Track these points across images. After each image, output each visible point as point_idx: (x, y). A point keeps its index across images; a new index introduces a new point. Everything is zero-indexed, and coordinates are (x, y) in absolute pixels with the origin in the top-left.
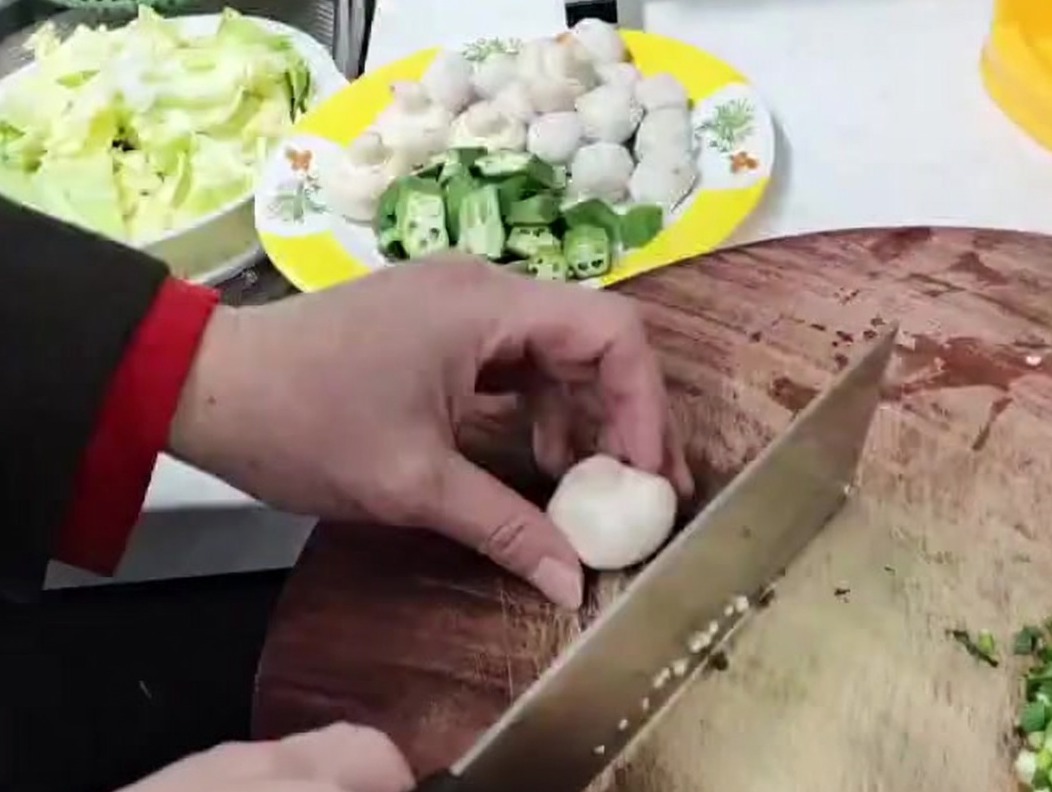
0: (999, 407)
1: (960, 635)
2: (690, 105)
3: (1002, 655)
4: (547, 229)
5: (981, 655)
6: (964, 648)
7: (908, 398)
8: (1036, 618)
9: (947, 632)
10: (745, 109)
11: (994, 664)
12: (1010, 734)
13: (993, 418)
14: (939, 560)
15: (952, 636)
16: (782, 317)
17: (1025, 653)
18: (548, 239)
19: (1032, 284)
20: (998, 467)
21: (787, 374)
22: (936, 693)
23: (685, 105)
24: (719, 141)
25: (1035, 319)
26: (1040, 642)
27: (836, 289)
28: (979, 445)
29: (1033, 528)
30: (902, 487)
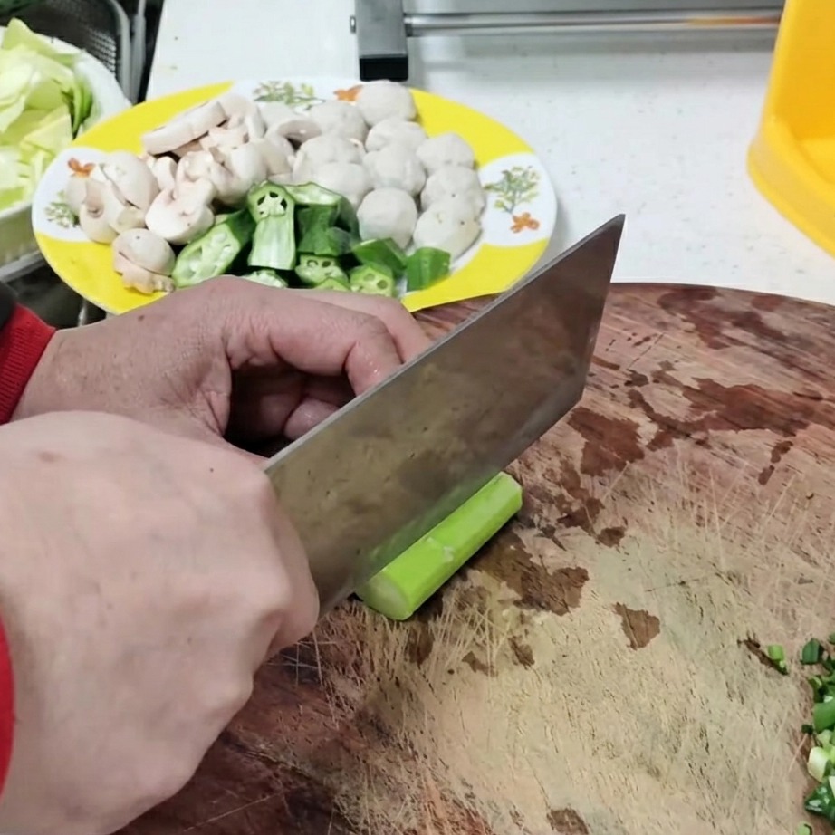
0: (782, 449)
1: (752, 645)
2: (475, 166)
3: (790, 664)
4: (333, 263)
5: (771, 663)
6: (755, 658)
7: (698, 436)
8: (821, 633)
9: (739, 641)
10: (530, 175)
11: (784, 671)
13: (776, 457)
14: (729, 578)
15: (744, 646)
17: (811, 663)
18: (335, 271)
22: (730, 695)
23: (471, 165)
25: (811, 374)
26: (825, 655)
27: (629, 334)
28: (764, 479)
29: (815, 554)
30: (692, 512)
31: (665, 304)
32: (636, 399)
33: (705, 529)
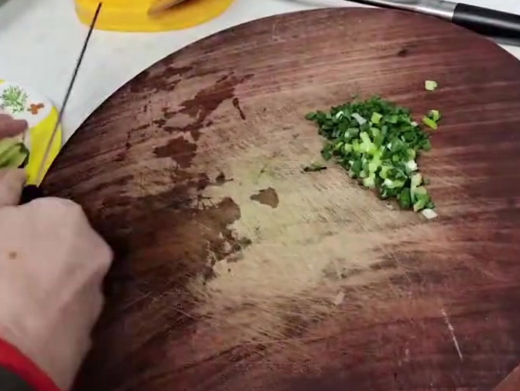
0: (236, 103)
1: (307, 169)
3: (323, 164)
5: (319, 169)
6: (312, 173)
7: (205, 122)
9: (302, 172)
10: (14, 90)
11: (325, 168)
12: (353, 181)
13: (239, 108)
14: (274, 157)
15: (305, 172)
16: (129, 133)
17: (329, 159)
20: (257, 118)
21: (154, 147)
22: (320, 190)
24: (15, 108)
25: (214, 71)
27: (137, 111)
28: (243, 117)
29: (288, 125)
30: (236, 147)
31: (134, 90)
32: (170, 130)
33: (247, 149)
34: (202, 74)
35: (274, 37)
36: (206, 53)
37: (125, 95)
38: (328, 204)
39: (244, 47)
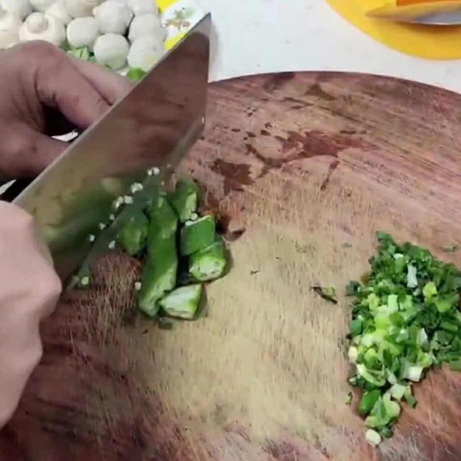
0: (334, 166)
1: (318, 289)
2: (160, 11)
3: (339, 296)
5: (328, 298)
6: (319, 297)
7: (285, 165)
8: (356, 276)
9: (310, 288)
11: (335, 302)
12: (344, 339)
13: (330, 172)
14: (304, 251)
15: (313, 290)
16: (216, 126)
17: (351, 295)
19: (348, 99)
20: (334, 198)
22: (305, 321)
25: (350, 118)
26: (359, 289)
27: (244, 109)
28: (323, 187)
29: (353, 228)
30: (283, 213)
31: (266, 87)
32: (250, 149)
33: (291, 223)
34: (337, 113)
35: (445, 122)
36: (366, 93)
37: (254, 85)
38: (295, 341)
39: (387, 106)
